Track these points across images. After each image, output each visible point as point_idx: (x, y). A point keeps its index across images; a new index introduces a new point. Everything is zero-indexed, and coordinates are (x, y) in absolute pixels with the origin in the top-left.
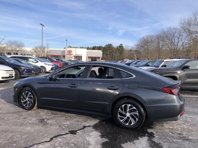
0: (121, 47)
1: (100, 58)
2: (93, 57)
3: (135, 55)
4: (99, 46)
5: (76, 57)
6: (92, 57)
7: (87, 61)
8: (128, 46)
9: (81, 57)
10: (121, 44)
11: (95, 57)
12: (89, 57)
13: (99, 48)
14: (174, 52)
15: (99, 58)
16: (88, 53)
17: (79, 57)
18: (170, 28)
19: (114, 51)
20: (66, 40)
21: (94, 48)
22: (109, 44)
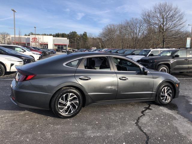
0: (85, 34)
1: (67, 46)
2: (60, 45)
3: (100, 44)
4: (62, 33)
5: (41, 45)
6: (58, 45)
7: (54, 48)
9: (47, 45)
10: (85, 32)
11: (61, 45)
12: (56, 45)
13: (63, 36)
14: (135, 41)
15: (65, 45)
16: (54, 40)
17: (45, 44)
18: (133, 19)
19: (78, 38)
21: (58, 35)
22: (73, 32)
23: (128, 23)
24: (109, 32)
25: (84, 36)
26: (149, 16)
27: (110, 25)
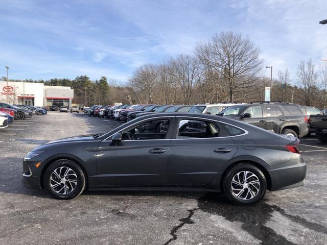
0: (103, 81)
1: (70, 101)
2: (57, 99)
3: (129, 97)
4: (62, 79)
6: (54, 99)
7: (46, 105)
8: (116, 81)
9: (33, 99)
10: (104, 78)
11: (60, 99)
12: (49, 99)
13: (64, 83)
15: (67, 100)
16: (46, 91)
17: (28, 98)
18: (181, 56)
19: (92, 88)
20: (7, 68)
21: (54, 83)
22: (82, 76)
23: (174, 63)
24: (144, 77)
25: (102, 84)
26: (207, 52)
27: (146, 66)
